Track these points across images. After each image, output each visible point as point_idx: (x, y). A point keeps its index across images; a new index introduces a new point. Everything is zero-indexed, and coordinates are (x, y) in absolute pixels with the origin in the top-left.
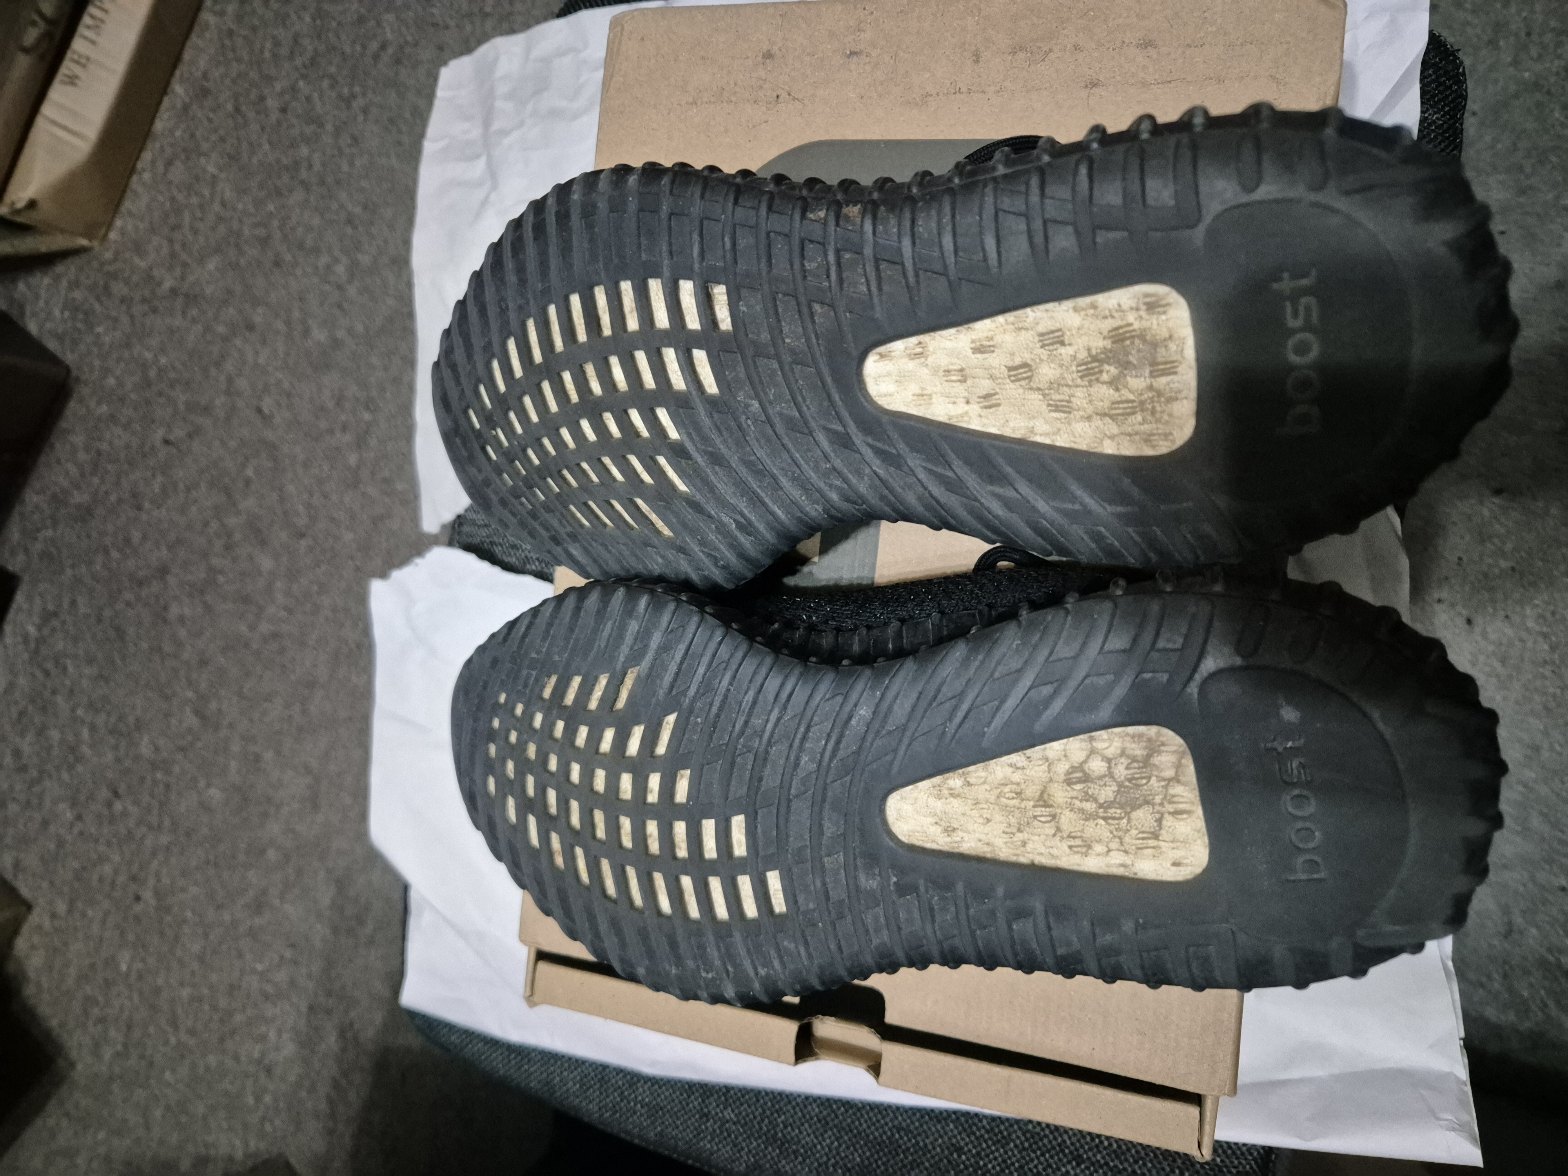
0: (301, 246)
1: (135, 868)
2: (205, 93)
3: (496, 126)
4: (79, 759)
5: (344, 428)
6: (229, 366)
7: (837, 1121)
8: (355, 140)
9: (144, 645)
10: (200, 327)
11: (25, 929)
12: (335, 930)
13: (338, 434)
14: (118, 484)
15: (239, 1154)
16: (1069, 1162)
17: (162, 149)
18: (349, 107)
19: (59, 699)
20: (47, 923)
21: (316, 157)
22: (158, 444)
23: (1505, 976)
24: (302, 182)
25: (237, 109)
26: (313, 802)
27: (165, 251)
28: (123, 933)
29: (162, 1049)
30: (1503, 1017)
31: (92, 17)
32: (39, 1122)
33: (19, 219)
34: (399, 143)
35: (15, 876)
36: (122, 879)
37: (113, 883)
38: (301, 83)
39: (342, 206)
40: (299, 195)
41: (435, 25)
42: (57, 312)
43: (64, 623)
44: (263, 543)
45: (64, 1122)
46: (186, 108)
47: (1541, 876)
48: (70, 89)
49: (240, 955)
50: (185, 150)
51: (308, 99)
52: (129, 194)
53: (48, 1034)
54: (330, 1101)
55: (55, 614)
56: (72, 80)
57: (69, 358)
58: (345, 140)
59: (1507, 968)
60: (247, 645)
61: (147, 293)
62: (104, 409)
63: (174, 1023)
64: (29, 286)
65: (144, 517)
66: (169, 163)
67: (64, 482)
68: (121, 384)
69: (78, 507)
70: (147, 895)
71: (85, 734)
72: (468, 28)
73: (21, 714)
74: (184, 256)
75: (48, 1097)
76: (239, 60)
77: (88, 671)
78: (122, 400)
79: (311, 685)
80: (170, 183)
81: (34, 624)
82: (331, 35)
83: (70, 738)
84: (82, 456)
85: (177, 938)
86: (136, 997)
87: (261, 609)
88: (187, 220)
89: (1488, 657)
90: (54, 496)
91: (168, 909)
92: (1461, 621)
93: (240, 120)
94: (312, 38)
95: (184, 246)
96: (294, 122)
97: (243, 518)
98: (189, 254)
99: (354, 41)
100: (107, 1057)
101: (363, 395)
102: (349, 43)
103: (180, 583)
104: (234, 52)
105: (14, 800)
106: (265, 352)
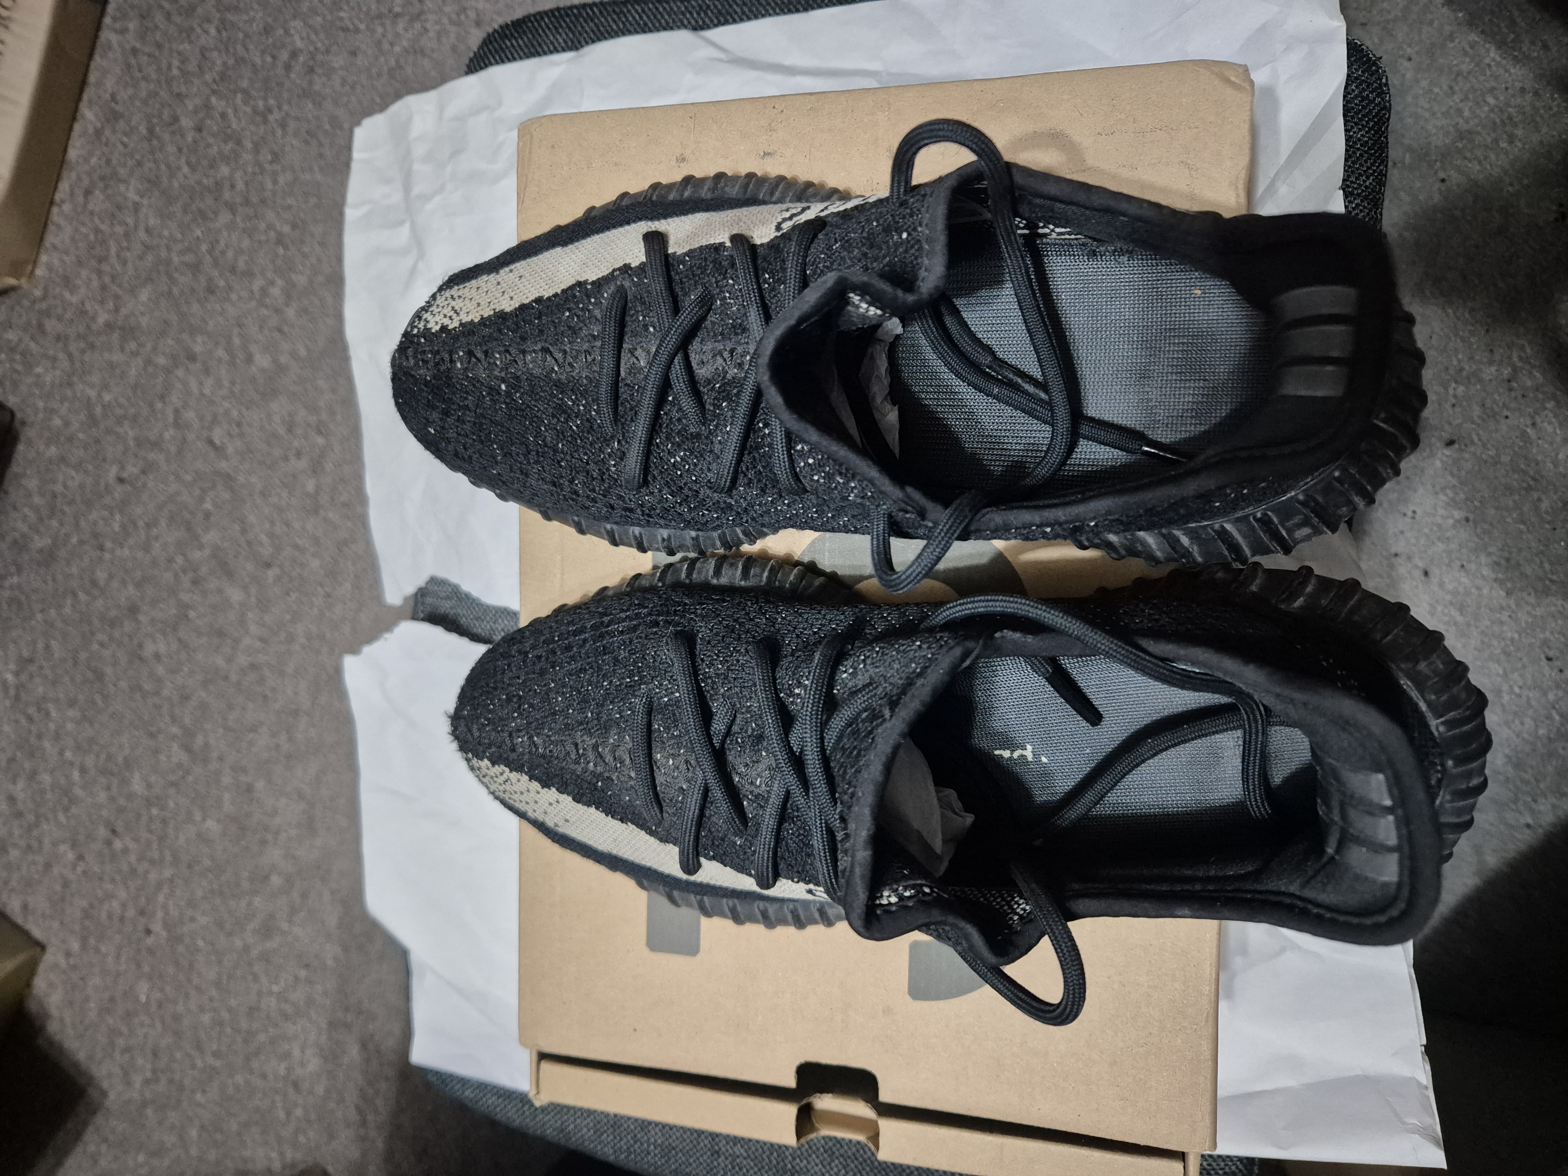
0: (233, 270)
1: (142, 901)
2: (116, 116)
3: (416, 191)
4: (74, 800)
5: (299, 455)
6: (175, 399)
9: (124, 684)
10: (140, 361)
12: (346, 949)
13: (293, 460)
14: (77, 525)
15: (277, 1165)
17: (79, 178)
18: (265, 121)
19: (47, 745)
20: (62, 961)
21: (238, 174)
22: (112, 482)
24: (226, 203)
25: (151, 131)
26: (310, 826)
27: (95, 283)
28: (139, 965)
29: (191, 1072)
34: (321, 156)
35: (26, 920)
36: (131, 913)
37: (122, 919)
38: (214, 100)
39: (270, 227)
40: (225, 217)
41: (346, 30)
43: (41, 668)
44: (230, 574)
45: (104, 1149)
46: (98, 133)
49: (256, 978)
50: (103, 178)
51: (223, 116)
52: (51, 228)
53: (76, 1065)
54: (359, 1110)
55: (31, 661)
57: (13, 403)
58: (265, 156)
60: (226, 678)
61: (82, 329)
62: (53, 451)
63: (199, 1047)
65: (107, 556)
66: (88, 193)
67: (23, 527)
68: (67, 424)
69: (41, 551)
70: (157, 927)
71: (76, 775)
72: (380, 30)
73: (11, 760)
74: (114, 288)
75: (85, 1124)
77: (72, 713)
78: (70, 439)
79: (295, 713)
80: (92, 213)
82: (238, 47)
83: (63, 781)
85: (191, 965)
86: (158, 1025)
87: (237, 641)
88: (113, 251)
89: (1445, 606)
90: (15, 542)
91: (179, 939)
92: (1418, 574)
93: (155, 142)
94: (220, 52)
95: (113, 278)
96: (211, 140)
97: (207, 552)
98: (120, 286)
99: (263, 52)
100: (137, 1085)
101: (313, 419)
102: (258, 54)
103: (153, 621)
104: (140, 71)
105: (15, 845)
106: (209, 382)
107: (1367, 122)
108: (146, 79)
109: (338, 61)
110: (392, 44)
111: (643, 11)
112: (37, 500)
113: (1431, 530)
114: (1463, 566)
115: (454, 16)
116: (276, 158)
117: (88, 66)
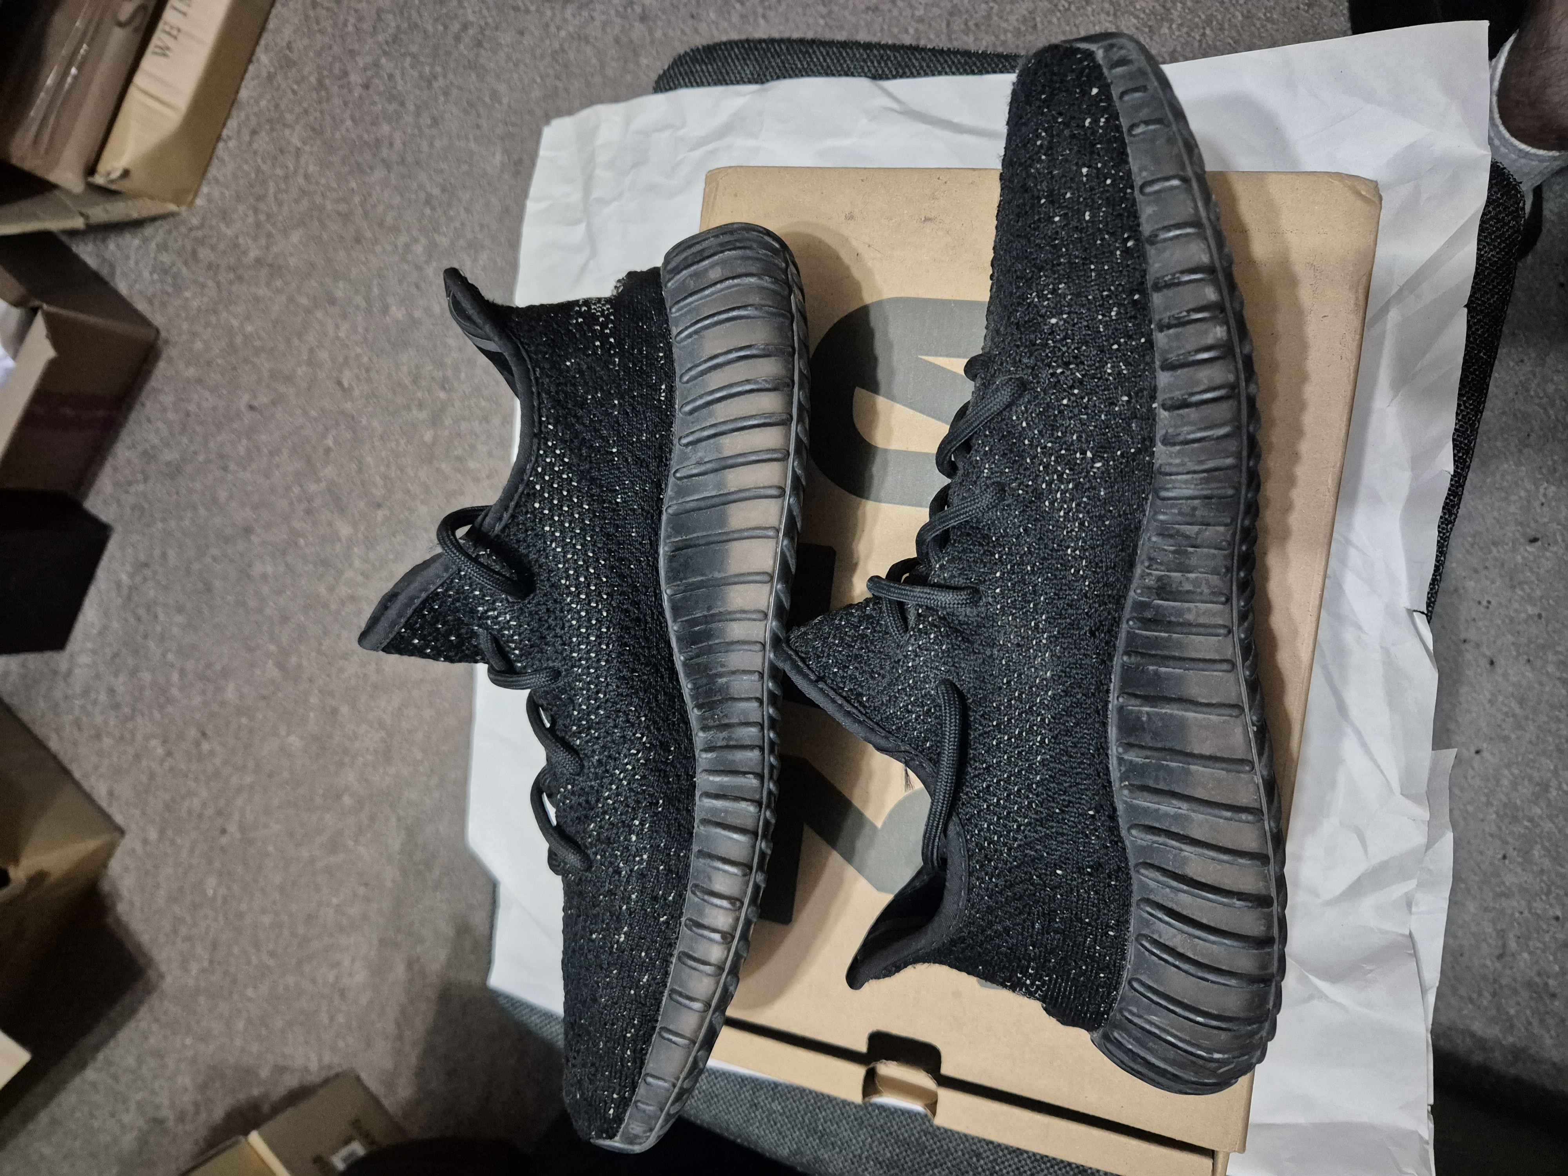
0: (381, 224)
1: (222, 802)
2: (290, 63)
3: (595, 194)
4: (170, 701)
5: (421, 406)
6: (311, 338)
7: (871, 1121)
9: (230, 598)
10: (283, 298)
11: (119, 853)
12: (404, 872)
13: (415, 411)
14: (205, 444)
15: (314, 1066)
17: (247, 118)
18: (430, 87)
19: (152, 645)
20: (139, 849)
21: (398, 134)
22: (243, 408)
23: (1494, 994)
24: (383, 160)
25: (320, 82)
26: (386, 755)
27: (251, 220)
28: (210, 862)
29: (245, 968)
30: (1488, 1031)
32: (132, 1024)
33: (113, 187)
34: (478, 126)
35: (109, 803)
36: (210, 812)
37: (200, 816)
38: (383, 61)
39: (421, 187)
40: (379, 173)
42: (146, 274)
43: (155, 573)
44: (342, 510)
45: (155, 1027)
46: (270, 77)
47: (1538, 906)
48: (162, 60)
49: (317, 889)
50: (270, 121)
51: (391, 77)
52: (215, 161)
53: (139, 946)
54: (398, 1025)
55: (147, 565)
56: (164, 52)
57: (158, 320)
58: (425, 120)
59: (1496, 986)
60: (326, 606)
61: (232, 261)
62: (191, 372)
63: (257, 946)
64: (118, 245)
65: (230, 477)
66: (254, 132)
67: (156, 441)
68: (208, 348)
69: (168, 464)
70: (232, 828)
71: (175, 677)
73: (116, 655)
74: (269, 227)
75: (141, 1002)
77: (179, 619)
78: (209, 363)
80: (255, 153)
81: (126, 572)
82: (413, 12)
83: (161, 680)
85: (260, 868)
86: (221, 918)
87: (340, 572)
88: (272, 191)
89: (1507, 697)
90: (145, 452)
91: (251, 842)
92: (1484, 662)
93: (323, 93)
94: (395, 15)
95: (269, 216)
96: (376, 98)
97: (323, 485)
98: (274, 225)
99: (436, 20)
100: (194, 972)
101: (438, 374)
102: (431, 22)
103: (264, 543)
104: (318, 23)
105: (109, 734)
106: (345, 326)
107: (1499, 244)
108: (322, 32)
109: (506, 38)
110: (559, 28)
111: (828, 53)
112: (171, 416)
113: (1503, 622)
114: (1529, 661)
115: (621, 9)
116: (435, 122)
117: (269, 13)
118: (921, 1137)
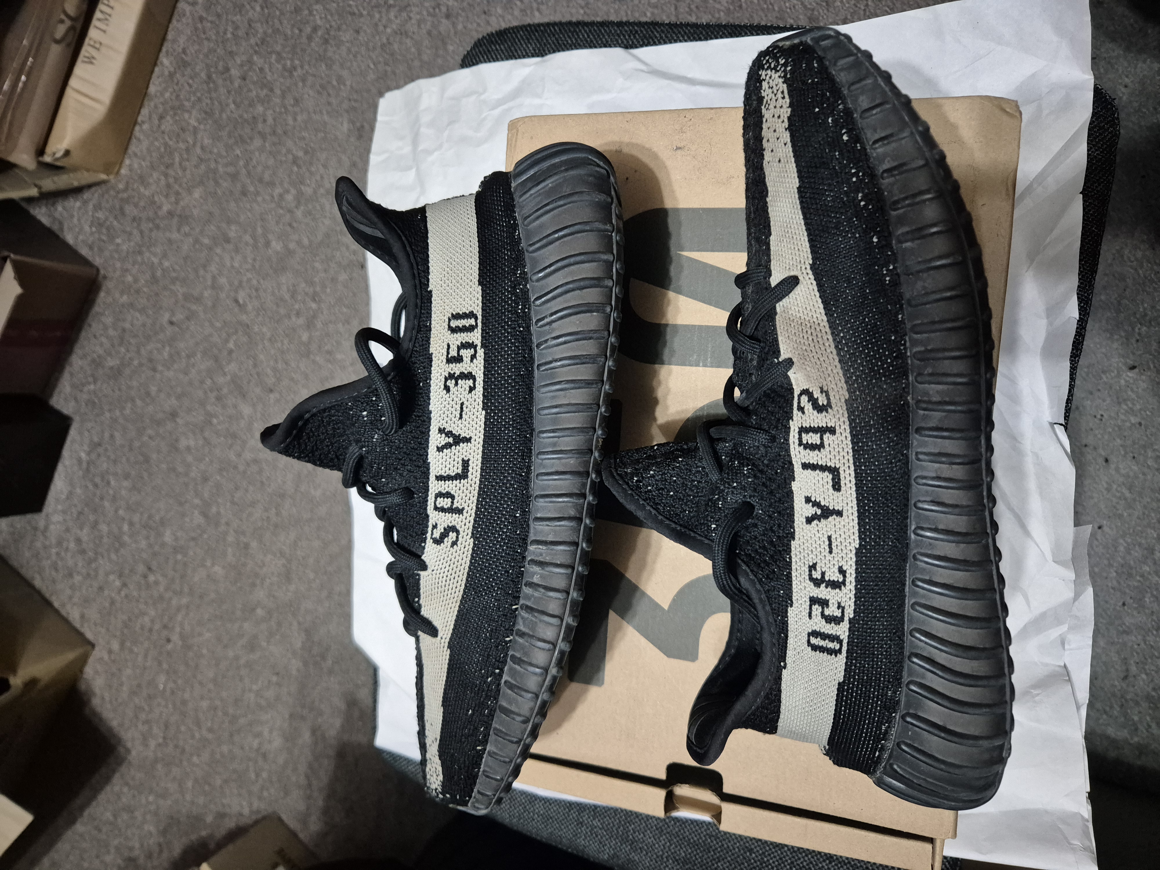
0: (261, 180)
1: (166, 619)
2: (185, 64)
3: (422, 146)
4: (123, 545)
5: (298, 314)
6: (213, 268)
7: (669, 830)
8: (297, 101)
9: (164, 466)
10: (191, 240)
11: (91, 660)
12: (306, 664)
13: (294, 319)
14: (138, 352)
15: (246, 811)
16: (824, 861)
17: (156, 107)
18: (291, 76)
19: (106, 504)
20: (106, 657)
21: (269, 112)
22: (165, 324)
23: (1122, 706)
24: (259, 133)
25: (209, 77)
26: (287, 577)
27: (163, 182)
28: (160, 663)
29: (191, 741)
30: (1119, 734)
31: (102, 12)
33: (58, 164)
34: (329, 104)
35: (82, 626)
36: (157, 626)
37: (151, 630)
38: (255, 58)
39: (289, 151)
40: (257, 142)
41: (353, 14)
42: (87, 228)
43: (106, 450)
44: (243, 395)
45: (125, 789)
46: (171, 75)
47: (1151, 639)
48: (89, 67)
49: (241, 679)
50: (173, 108)
51: (261, 70)
52: (134, 141)
53: (110, 729)
54: (307, 777)
55: (99, 445)
56: (90, 60)
57: (97, 261)
58: (289, 101)
59: (1123, 700)
60: (236, 467)
61: (151, 214)
62: (125, 299)
63: (198, 724)
64: (64, 208)
65: (158, 376)
66: (161, 118)
67: (101, 352)
68: (136, 280)
69: (112, 368)
70: (175, 638)
71: (126, 527)
72: (377, 16)
73: (80, 513)
74: (176, 187)
76: (208, 39)
77: (126, 484)
78: (138, 292)
79: (282, 496)
80: (163, 132)
81: (85, 451)
82: (275, 21)
83: (116, 531)
84: (111, 332)
85: (197, 666)
86: (170, 705)
88: (177, 160)
89: (1119, 486)
90: (93, 361)
91: (189, 647)
92: (1101, 461)
93: (211, 85)
94: (262, 23)
95: (176, 180)
96: (252, 87)
97: (228, 377)
98: (180, 185)
99: (293, 26)
100: (152, 747)
101: (310, 290)
102: (289, 27)
103: (186, 423)
104: (205, 33)
105: (78, 573)
106: (238, 258)
107: (1102, 145)
109: (346, 36)
110: (385, 27)
111: (590, 31)
113: (1113, 430)
114: (1134, 457)
115: (431, 10)
118: (706, 840)
